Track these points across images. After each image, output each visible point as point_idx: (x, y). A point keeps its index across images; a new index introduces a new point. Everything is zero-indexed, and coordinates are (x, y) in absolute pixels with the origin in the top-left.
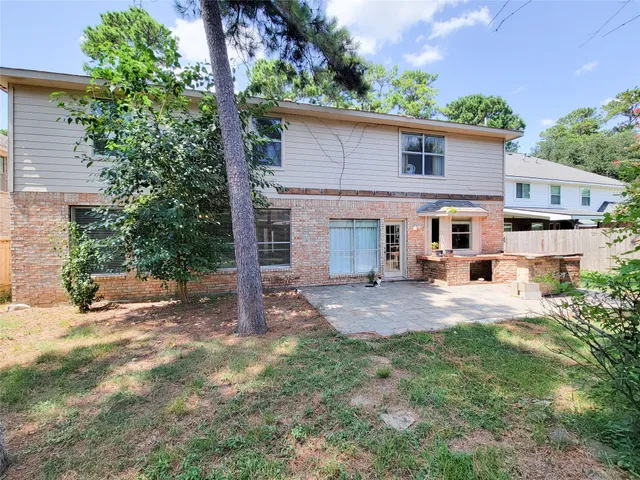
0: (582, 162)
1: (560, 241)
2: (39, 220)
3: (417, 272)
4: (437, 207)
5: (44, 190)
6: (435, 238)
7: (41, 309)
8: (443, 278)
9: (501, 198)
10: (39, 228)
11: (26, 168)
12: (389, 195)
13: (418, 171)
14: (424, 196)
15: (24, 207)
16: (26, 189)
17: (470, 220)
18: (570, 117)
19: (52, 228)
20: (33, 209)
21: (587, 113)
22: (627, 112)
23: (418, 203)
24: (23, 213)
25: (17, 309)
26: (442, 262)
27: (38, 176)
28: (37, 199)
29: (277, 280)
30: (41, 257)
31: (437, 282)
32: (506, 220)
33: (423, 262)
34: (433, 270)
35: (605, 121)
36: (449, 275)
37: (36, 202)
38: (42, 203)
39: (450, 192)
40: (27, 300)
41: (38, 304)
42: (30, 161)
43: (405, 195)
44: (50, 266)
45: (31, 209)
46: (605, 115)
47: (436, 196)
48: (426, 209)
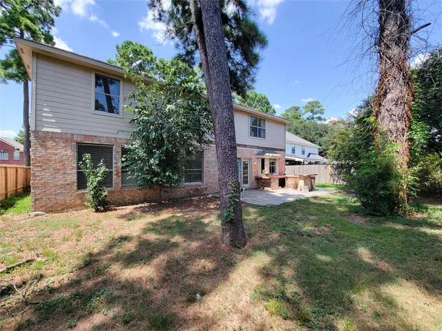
0: (299, 133)
1: (301, 170)
2: (55, 152)
3: (255, 185)
4: (263, 153)
5: (59, 131)
6: (263, 168)
7: (54, 215)
8: (269, 186)
9: (284, 150)
10: (54, 158)
11: (44, 114)
12: (245, 146)
13: (255, 136)
14: (258, 147)
15: (43, 142)
16: (44, 129)
17: (275, 160)
18: (290, 109)
19: (65, 158)
20: (50, 143)
21: (297, 109)
22: (312, 111)
23: (256, 151)
24: (42, 146)
25: (37, 215)
26: (269, 179)
27: (54, 121)
28: (53, 136)
29: (197, 190)
30: (55, 178)
31: (266, 188)
32: (287, 161)
33: (258, 179)
34: (263, 183)
35: (304, 114)
36: (272, 184)
37: (52, 139)
38: (57, 140)
39: (268, 146)
40: (43, 209)
41: (52, 211)
42: (48, 110)
43: (251, 147)
44: (62, 184)
45: (48, 143)
46: (304, 111)
47: (262, 148)
48: (259, 154)
